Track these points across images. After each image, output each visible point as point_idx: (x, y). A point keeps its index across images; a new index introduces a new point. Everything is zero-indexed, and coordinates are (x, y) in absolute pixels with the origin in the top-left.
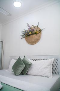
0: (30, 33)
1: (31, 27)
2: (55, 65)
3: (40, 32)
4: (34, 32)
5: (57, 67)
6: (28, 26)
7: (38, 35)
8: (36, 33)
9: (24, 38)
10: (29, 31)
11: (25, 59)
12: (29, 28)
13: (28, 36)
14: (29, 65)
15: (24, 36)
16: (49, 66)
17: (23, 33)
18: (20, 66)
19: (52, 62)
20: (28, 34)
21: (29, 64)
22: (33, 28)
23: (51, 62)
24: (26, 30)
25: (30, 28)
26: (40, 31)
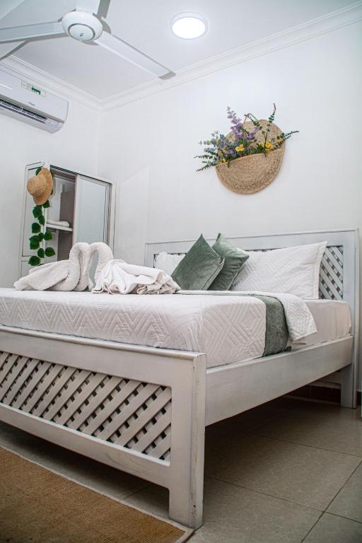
0: (239, 149)
1: (242, 122)
2: (333, 267)
3: (280, 144)
4: (254, 145)
5: (338, 275)
6: (230, 117)
7: (271, 155)
8: (261, 150)
9: (214, 168)
10: (232, 141)
11: (221, 243)
12: (234, 125)
13: (229, 158)
14: (239, 262)
15: (212, 160)
16: (310, 267)
17: (207, 146)
18: (207, 262)
19: (322, 252)
20: (231, 152)
21: (240, 259)
22: (251, 129)
23: (317, 254)
24: (222, 136)
25: (240, 128)
26: (282, 139)
